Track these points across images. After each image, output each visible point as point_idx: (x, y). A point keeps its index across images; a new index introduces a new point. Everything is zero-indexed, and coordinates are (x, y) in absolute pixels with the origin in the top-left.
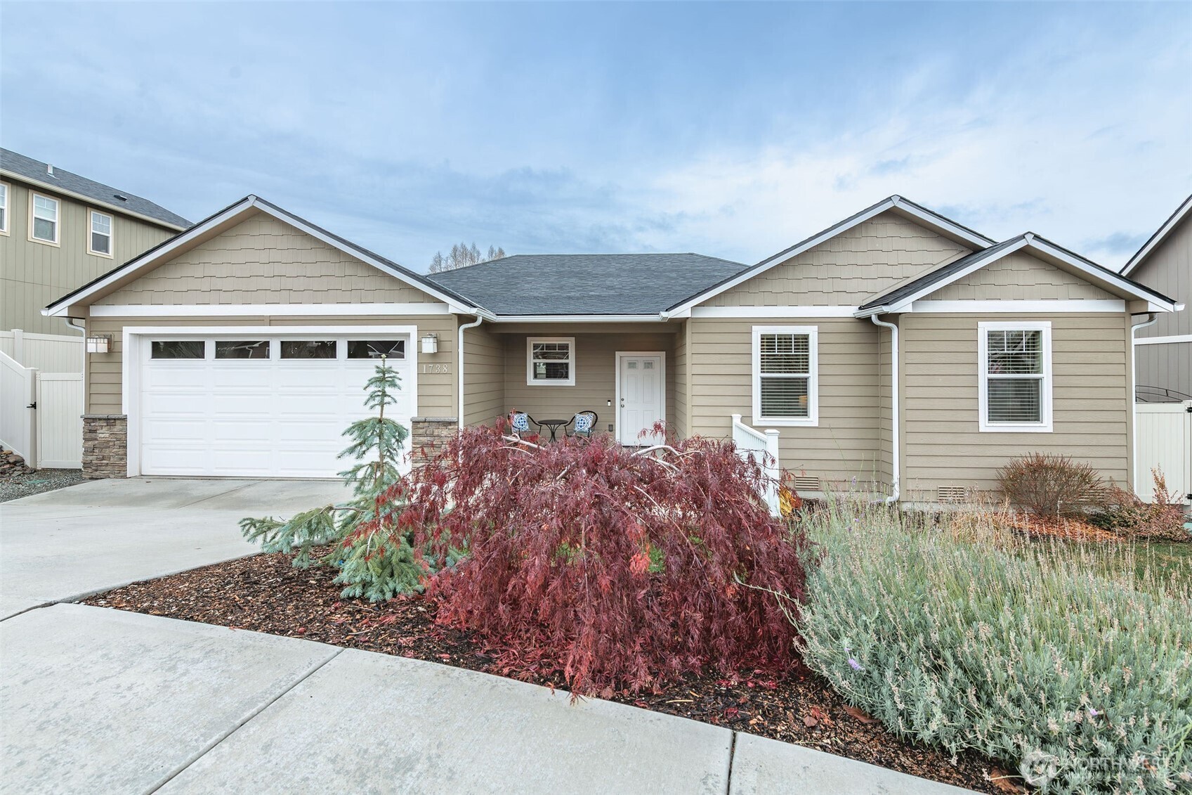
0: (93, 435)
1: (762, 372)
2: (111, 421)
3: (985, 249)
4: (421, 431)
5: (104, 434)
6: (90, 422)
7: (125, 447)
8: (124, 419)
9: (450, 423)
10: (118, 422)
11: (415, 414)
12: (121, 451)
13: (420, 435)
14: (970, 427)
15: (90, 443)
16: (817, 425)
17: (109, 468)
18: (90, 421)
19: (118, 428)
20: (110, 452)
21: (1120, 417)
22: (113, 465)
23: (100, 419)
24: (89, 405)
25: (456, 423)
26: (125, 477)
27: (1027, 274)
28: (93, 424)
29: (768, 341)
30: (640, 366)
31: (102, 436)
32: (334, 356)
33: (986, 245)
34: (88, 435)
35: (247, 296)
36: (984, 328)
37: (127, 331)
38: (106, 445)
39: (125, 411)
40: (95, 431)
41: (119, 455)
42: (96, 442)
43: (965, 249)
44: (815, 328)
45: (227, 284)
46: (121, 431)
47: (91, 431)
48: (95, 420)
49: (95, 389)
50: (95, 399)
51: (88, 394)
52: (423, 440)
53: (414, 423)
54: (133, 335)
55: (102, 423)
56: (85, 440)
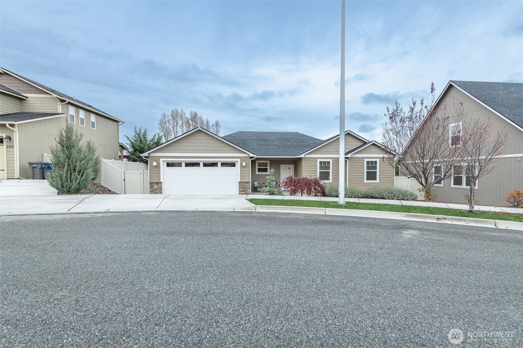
0: (152, 187)
1: (319, 170)
2: (157, 183)
4: (241, 184)
5: (155, 187)
8: (161, 183)
9: (248, 182)
10: (159, 183)
11: (239, 180)
12: (161, 191)
13: (241, 185)
14: (362, 182)
16: (332, 182)
18: (151, 183)
19: (160, 185)
20: (157, 191)
21: (392, 179)
23: (154, 183)
24: (150, 179)
25: (250, 182)
27: (374, 149)
29: (321, 162)
30: (287, 168)
32: (217, 166)
33: (367, 142)
34: (151, 187)
35: (195, 151)
36: (366, 160)
37: (161, 160)
39: (161, 181)
40: (153, 186)
42: (154, 189)
43: (363, 143)
44: (331, 160)
45: (190, 148)
47: (151, 186)
48: (153, 183)
49: (152, 175)
50: (152, 178)
51: (150, 176)
52: (242, 186)
53: (240, 182)
54: (163, 161)
55: (155, 184)
56: (150, 188)
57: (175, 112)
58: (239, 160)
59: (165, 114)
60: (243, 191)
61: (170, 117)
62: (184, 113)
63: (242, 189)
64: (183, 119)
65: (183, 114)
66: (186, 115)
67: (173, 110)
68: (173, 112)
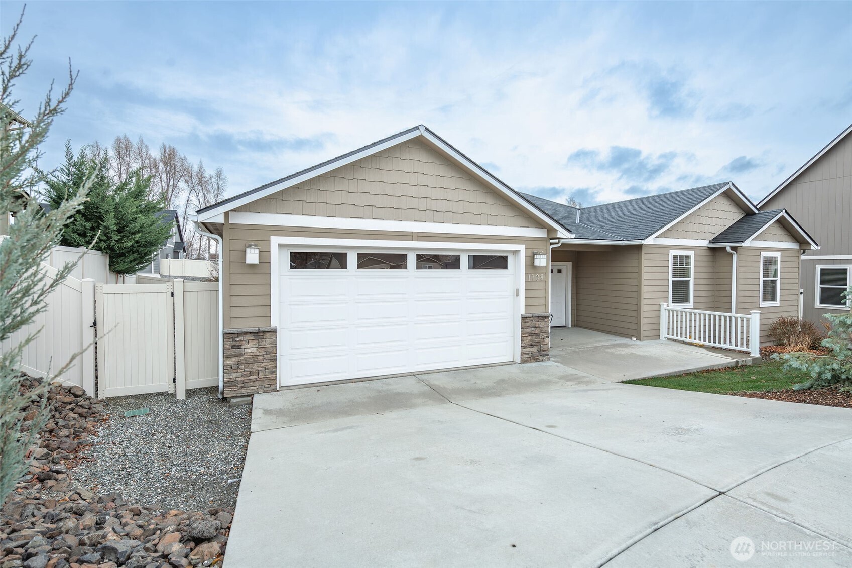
0: (237, 351)
1: (673, 277)
2: (258, 335)
3: (756, 214)
4: (528, 324)
5: (250, 348)
6: (233, 339)
7: (275, 360)
8: (274, 332)
10: (268, 335)
11: (523, 312)
12: (271, 365)
13: (527, 327)
15: (234, 360)
16: (693, 307)
17: (257, 383)
18: (233, 336)
19: (268, 340)
20: (258, 367)
22: (263, 380)
23: (245, 333)
24: (228, 319)
25: (548, 316)
26: (275, 390)
28: (237, 339)
29: (676, 259)
30: (555, 271)
31: (249, 350)
32: (459, 267)
34: (231, 352)
36: (763, 255)
37: (275, 241)
38: (255, 359)
39: (274, 323)
40: (239, 347)
41: (269, 368)
42: (242, 358)
43: (743, 212)
44: (693, 252)
45: (380, 201)
46: (272, 343)
47: (233, 347)
48: (239, 334)
49: (236, 301)
50: (236, 312)
51: (228, 307)
52: (529, 330)
53: (524, 318)
54: (280, 245)
55: (248, 337)
56: (226, 357)
57: (123, 143)
58: (522, 248)
59: (99, 144)
60: (531, 345)
61: (111, 153)
62: (147, 147)
63: (529, 338)
64: (144, 158)
65: (143, 149)
66: (149, 152)
67: (118, 137)
68: (118, 141)
